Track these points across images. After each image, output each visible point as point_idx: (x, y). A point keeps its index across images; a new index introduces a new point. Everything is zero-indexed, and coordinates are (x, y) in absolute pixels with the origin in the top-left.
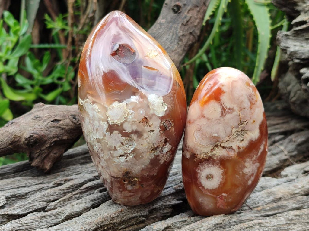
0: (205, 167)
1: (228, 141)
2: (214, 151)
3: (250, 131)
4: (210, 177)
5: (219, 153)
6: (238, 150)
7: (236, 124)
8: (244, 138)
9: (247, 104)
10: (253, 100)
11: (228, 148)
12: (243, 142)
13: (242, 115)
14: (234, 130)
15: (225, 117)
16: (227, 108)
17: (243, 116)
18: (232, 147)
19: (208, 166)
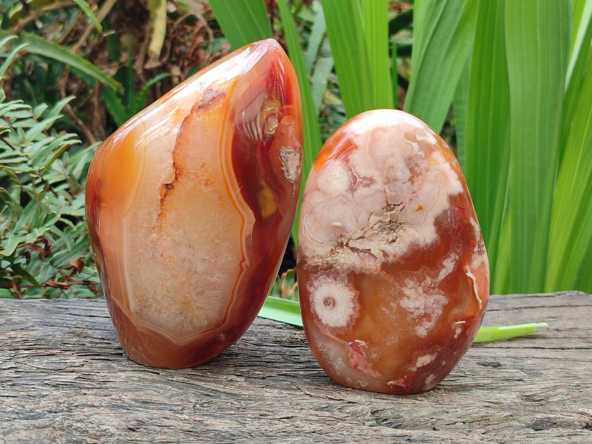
0: (320, 281)
1: (361, 238)
2: (336, 254)
3: (412, 225)
4: (329, 302)
5: (346, 259)
6: (383, 258)
7: (378, 208)
8: (397, 238)
9: (402, 173)
10: (417, 165)
11: (361, 251)
12: (394, 244)
13: (391, 191)
14: (374, 219)
15: (356, 192)
16: (360, 176)
17: (393, 194)
18: (370, 250)
19: (325, 280)
